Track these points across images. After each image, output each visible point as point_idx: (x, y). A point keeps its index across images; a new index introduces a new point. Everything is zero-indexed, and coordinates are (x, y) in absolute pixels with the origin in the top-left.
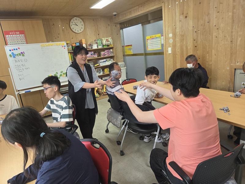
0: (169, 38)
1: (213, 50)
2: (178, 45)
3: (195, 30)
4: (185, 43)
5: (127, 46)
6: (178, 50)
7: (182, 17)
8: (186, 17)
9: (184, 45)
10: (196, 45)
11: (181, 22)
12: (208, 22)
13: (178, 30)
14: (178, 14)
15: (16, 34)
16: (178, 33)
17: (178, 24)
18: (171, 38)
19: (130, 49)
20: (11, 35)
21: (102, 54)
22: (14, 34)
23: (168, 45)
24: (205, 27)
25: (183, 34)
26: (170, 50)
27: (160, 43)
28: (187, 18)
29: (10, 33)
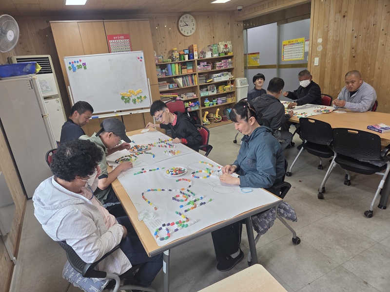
0: (318, 44)
1: (377, 62)
2: (330, 54)
3: (355, 35)
4: (339, 52)
5: (251, 54)
6: (328, 61)
7: (339, 16)
8: (344, 16)
9: (338, 54)
10: (354, 55)
11: (336, 24)
12: (374, 25)
13: (331, 33)
14: (333, 12)
15: (120, 39)
16: (331, 38)
17: (332, 25)
18: (319, 44)
19: (256, 59)
20: (115, 41)
21: (217, 65)
22: (118, 39)
23: (315, 54)
24: (369, 31)
25: (338, 39)
26: (316, 61)
27: (303, 51)
28: (346, 18)
29: (114, 38)
